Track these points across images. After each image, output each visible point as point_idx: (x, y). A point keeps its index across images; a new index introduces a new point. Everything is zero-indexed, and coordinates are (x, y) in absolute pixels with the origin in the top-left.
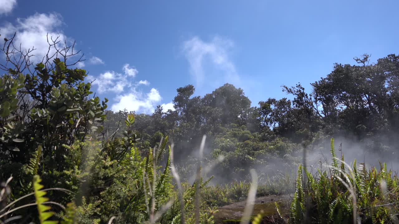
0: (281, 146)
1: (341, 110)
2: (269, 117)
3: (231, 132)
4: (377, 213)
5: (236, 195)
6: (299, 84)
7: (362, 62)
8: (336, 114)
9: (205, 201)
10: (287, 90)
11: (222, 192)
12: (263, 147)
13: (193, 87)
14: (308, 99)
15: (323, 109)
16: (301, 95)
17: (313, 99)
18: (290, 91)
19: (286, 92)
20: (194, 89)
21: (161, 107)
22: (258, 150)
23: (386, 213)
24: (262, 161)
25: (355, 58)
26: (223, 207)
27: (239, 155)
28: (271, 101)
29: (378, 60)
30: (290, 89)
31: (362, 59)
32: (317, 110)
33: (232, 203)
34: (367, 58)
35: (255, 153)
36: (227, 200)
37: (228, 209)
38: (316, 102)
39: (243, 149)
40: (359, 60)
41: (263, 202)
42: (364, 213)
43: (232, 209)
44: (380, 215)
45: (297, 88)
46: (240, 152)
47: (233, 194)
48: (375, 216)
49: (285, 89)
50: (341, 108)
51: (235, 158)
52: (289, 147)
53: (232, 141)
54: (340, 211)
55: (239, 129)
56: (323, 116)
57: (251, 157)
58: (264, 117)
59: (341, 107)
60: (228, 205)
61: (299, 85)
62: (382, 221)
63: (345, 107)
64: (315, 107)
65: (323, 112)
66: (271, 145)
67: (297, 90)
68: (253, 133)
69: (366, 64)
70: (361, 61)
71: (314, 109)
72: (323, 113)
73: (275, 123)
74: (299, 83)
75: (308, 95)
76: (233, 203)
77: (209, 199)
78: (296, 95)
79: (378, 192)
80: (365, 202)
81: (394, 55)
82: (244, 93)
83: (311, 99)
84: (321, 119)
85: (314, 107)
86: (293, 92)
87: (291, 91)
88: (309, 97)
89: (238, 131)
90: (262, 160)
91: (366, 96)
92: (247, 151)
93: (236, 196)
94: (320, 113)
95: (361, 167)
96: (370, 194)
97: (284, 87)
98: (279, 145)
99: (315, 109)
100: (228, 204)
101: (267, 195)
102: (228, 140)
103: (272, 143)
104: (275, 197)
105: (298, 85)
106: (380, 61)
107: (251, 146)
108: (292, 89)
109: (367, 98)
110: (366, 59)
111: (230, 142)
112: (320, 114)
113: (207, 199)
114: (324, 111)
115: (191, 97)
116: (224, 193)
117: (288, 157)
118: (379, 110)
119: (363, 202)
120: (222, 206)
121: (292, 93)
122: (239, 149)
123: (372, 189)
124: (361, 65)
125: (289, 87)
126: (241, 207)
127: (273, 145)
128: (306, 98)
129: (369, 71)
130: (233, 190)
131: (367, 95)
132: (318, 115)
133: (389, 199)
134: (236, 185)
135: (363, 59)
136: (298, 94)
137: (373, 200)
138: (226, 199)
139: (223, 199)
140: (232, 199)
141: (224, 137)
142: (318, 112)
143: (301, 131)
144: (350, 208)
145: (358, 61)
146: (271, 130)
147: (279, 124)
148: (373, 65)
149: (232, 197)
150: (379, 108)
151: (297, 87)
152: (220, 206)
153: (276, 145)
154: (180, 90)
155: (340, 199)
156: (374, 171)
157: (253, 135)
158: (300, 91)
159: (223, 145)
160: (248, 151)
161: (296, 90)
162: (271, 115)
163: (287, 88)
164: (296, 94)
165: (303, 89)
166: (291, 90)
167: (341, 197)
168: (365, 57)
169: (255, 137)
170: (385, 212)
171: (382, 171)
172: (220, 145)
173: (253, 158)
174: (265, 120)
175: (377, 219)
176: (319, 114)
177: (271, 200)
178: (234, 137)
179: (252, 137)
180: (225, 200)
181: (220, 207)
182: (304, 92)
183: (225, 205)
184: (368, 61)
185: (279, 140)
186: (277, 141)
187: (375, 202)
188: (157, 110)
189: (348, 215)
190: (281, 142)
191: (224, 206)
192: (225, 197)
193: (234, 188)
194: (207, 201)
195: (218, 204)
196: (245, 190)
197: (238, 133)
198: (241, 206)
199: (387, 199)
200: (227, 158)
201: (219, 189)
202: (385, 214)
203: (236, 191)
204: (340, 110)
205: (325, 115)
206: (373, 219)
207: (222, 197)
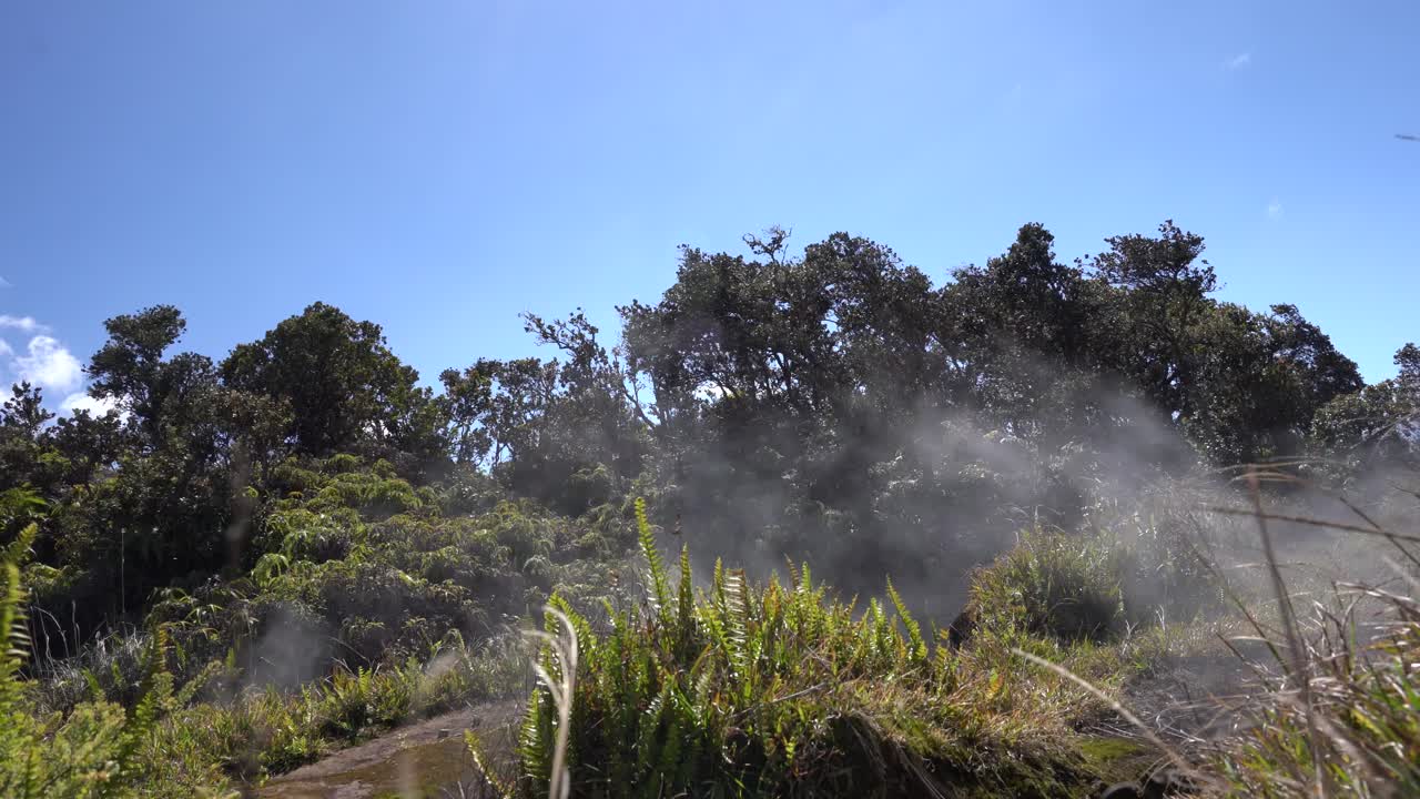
0: (513, 530)
1: (711, 402)
2: (477, 425)
3: (336, 487)
4: (777, 720)
5: (343, 721)
6: (580, 312)
7: (767, 250)
8: (693, 414)
9: (216, 761)
10: (538, 330)
11: (287, 718)
12: (451, 535)
13: (177, 313)
14: (607, 366)
15: (654, 401)
16: (586, 352)
17: (624, 366)
18: (548, 335)
19: (535, 335)
20: (183, 324)
21: (33, 392)
22: (434, 549)
23: (802, 718)
24: (447, 588)
25: (747, 238)
26: (293, 774)
27: (362, 572)
28: (484, 370)
29: (806, 250)
30: (550, 327)
31: (767, 241)
32: (636, 403)
33: (329, 755)
34: (781, 239)
35: (424, 561)
36: (307, 746)
37: (312, 779)
38: (632, 375)
39: (380, 546)
40: (759, 244)
41: (445, 734)
42: (742, 727)
43: (326, 778)
44: (785, 725)
45: (571, 327)
46: (369, 558)
47: (331, 719)
48: (772, 730)
49: (534, 325)
50: (710, 394)
51: (351, 582)
52: (545, 529)
53: (338, 519)
54: (673, 731)
55: (367, 472)
56: (656, 421)
57: (407, 573)
58: (460, 430)
59: (709, 392)
60: (311, 764)
61: (580, 317)
62: (791, 744)
63: (718, 392)
64: (631, 392)
65: (654, 409)
66: (482, 527)
67: (573, 332)
68: (419, 485)
69: (778, 256)
70: (763, 246)
71: (627, 400)
72: (655, 413)
73: (499, 450)
74: (579, 309)
75: (609, 353)
76: (332, 753)
77: (231, 748)
78: (570, 348)
79: (783, 654)
80: (747, 691)
81: (846, 235)
82: (384, 338)
83: (616, 365)
84: (649, 432)
85: (626, 392)
86: (560, 338)
87: (552, 335)
88: (611, 359)
89: (364, 481)
90: (450, 582)
91: (778, 358)
92: (392, 552)
93: (345, 725)
94: (645, 411)
95: (734, 582)
96: (762, 663)
97: (532, 317)
98: (509, 525)
99: (631, 398)
100: (313, 758)
101: (461, 707)
102: (323, 516)
103: (483, 519)
104: (489, 711)
105: (575, 316)
106: (814, 254)
107: (407, 534)
108: (557, 328)
109: (779, 362)
110: (777, 242)
111: (331, 526)
112: (646, 415)
113: (223, 752)
114: (659, 406)
115: (168, 355)
116: (297, 719)
117: (539, 565)
118: (815, 404)
119: (741, 694)
120: (286, 773)
121: (558, 342)
122: (362, 547)
123: (769, 650)
124: (764, 260)
125: (547, 322)
126: (364, 765)
127: (489, 527)
128: (602, 364)
129: (786, 281)
130: (332, 705)
131: (781, 356)
132: (641, 419)
133: (811, 673)
134: (345, 686)
135: (771, 241)
136: (576, 346)
137: (769, 683)
138: (303, 741)
139: (290, 742)
140: (327, 741)
141: (308, 508)
142: (638, 411)
143: (584, 472)
144: (703, 718)
145: (757, 248)
146: (484, 474)
147: (513, 453)
148: (795, 262)
149: (330, 730)
150: (814, 392)
151: (572, 321)
152: (277, 773)
153: (497, 528)
154: (117, 327)
155: (672, 693)
156: (774, 593)
157: (419, 495)
158: (581, 337)
159: (303, 537)
160: (397, 553)
161: (570, 334)
162: (484, 421)
163: (540, 325)
164: (567, 346)
165: (593, 331)
166: (553, 331)
167: (676, 686)
168: (775, 235)
169: (425, 499)
170: (799, 715)
171: (795, 589)
172: (288, 537)
173: (414, 578)
174: (464, 437)
175: (776, 740)
176: (642, 415)
177: (474, 722)
178: (346, 504)
179: (417, 503)
180: (300, 745)
181: (280, 776)
182: (596, 341)
183: (299, 765)
184: (783, 248)
185: (510, 507)
186: (503, 510)
187: (774, 690)
188: (14, 404)
189: (696, 741)
190: (515, 515)
191: (296, 769)
192: (300, 735)
193: (337, 696)
194: (224, 761)
195: (271, 768)
196: (379, 700)
197: (364, 491)
198: (363, 761)
199: (807, 675)
200: (319, 586)
201: (275, 706)
202: (799, 720)
203: (344, 706)
204: (707, 401)
205: (661, 417)
206: (765, 741)
207: (288, 738)
